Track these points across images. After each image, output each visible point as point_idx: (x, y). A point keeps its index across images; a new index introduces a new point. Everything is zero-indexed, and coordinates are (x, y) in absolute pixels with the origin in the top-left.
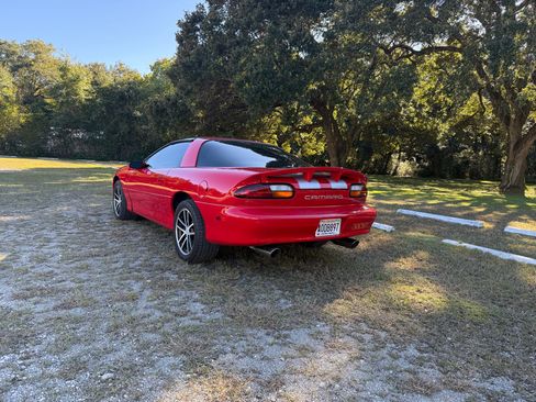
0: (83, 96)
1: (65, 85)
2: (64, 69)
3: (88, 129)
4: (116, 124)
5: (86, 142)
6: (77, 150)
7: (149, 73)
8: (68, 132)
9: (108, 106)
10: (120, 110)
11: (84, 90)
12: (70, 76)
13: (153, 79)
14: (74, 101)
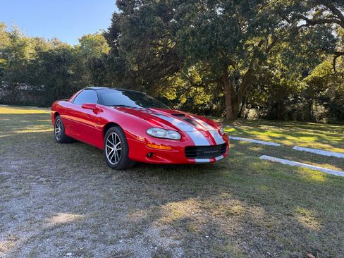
0: (28, 57)
1: (15, 49)
2: (13, 38)
3: (32, 83)
4: (54, 79)
5: (30, 93)
6: (23, 99)
7: (78, 44)
8: (16, 85)
9: (48, 66)
10: (57, 69)
11: (29, 53)
12: (19, 42)
13: (81, 48)
14: (21, 61)
